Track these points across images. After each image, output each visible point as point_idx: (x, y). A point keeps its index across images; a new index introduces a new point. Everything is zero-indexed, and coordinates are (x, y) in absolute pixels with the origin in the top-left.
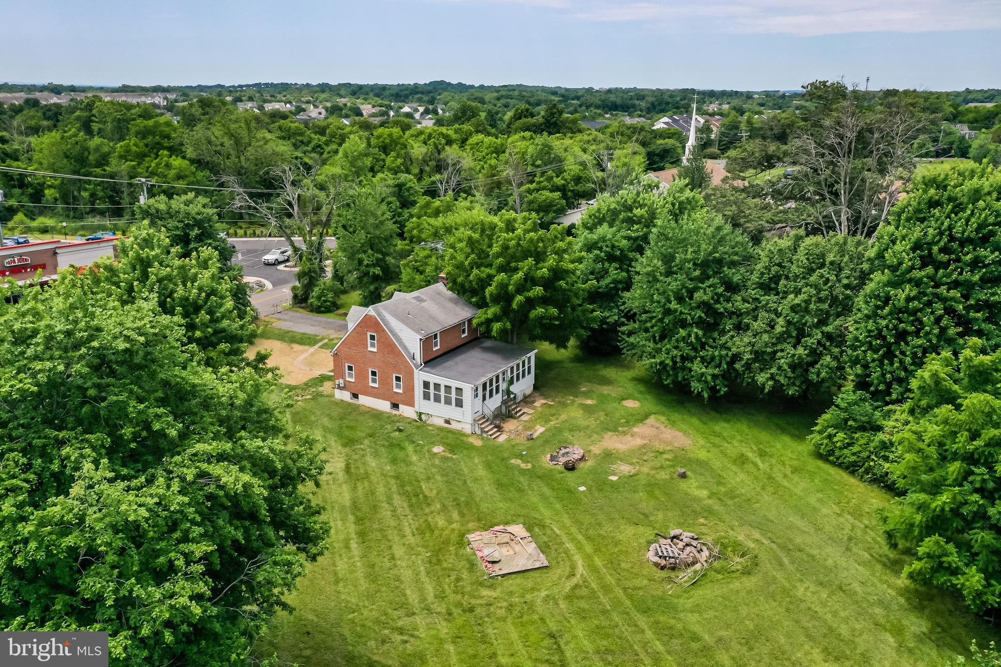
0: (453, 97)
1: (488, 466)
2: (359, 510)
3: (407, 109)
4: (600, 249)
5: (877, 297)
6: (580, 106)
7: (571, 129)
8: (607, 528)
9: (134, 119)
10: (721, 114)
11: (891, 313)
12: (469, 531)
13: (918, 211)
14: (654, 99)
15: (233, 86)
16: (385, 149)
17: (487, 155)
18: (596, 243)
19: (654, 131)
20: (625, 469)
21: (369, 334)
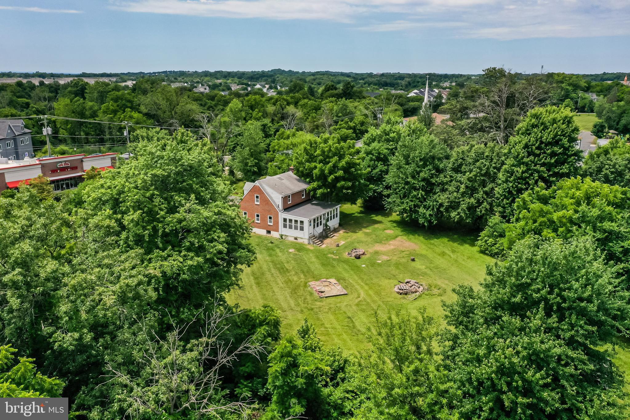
0: (286, 79)
1: (317, 257)
2: (256, 275)
3: (258, 86)
4: (373, 154)
5: (508, 172)
6: (365, 84)
7: (358, 96)
8: (375, 280)
9: (110, 91)
10: (450, 88)
11: (514, 180)
12: (309, 282)
13: (527, 130)
14: (410, 79)
15: (150, 73)
16: (252, 108)
17: (310, 111)
18: (371, 151)
19: (408, 97)
20: (385, 258)
21: (255, 195)
